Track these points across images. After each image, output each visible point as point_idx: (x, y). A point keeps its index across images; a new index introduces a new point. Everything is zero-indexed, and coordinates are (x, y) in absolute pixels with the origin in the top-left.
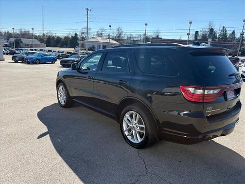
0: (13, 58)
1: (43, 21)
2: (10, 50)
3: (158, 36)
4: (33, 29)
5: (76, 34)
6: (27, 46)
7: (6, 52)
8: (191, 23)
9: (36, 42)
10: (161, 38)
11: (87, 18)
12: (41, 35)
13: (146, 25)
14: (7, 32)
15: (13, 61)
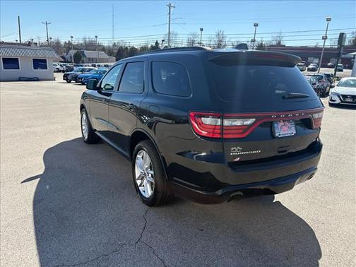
0: (64, 76)
1: (113, 26)
2: (67, 67)
3: (279, 42)
4: (96, 37)
5: (157, 43)
6: (91, 60)
7: (62, 69)
8: (329, 20)
9: (103, 55)
10: (284, 46)
11: (170, 18)
12: (111, 45)
13: (256, 25)
14: (67, 42)
15: (65, 81)
